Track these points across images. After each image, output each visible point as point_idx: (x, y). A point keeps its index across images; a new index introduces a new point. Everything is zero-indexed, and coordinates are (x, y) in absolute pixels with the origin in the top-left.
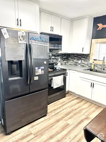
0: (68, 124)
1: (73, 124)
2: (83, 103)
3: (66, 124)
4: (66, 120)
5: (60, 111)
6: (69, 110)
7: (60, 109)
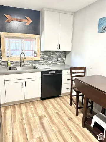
0: (39, 138)
1: (41, 133)
2: (17, 109)
3: (38, 140)
4: (32, 137)
5: (11, 136)
6: (17, 125)
7: (8, 135)
